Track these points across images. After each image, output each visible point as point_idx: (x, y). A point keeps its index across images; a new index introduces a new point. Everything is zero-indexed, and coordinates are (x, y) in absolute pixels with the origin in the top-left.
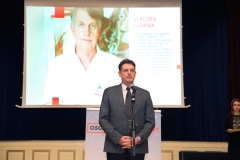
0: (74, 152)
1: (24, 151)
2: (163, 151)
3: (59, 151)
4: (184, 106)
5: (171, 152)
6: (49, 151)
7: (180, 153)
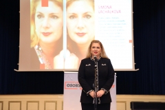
0: (56, 102)
1: (20, 102)
2: (117, 102)
3: (45, 102)
4: (134, 70)
5: (125, 102)
6: (38, 102)
7: (131, 103)
